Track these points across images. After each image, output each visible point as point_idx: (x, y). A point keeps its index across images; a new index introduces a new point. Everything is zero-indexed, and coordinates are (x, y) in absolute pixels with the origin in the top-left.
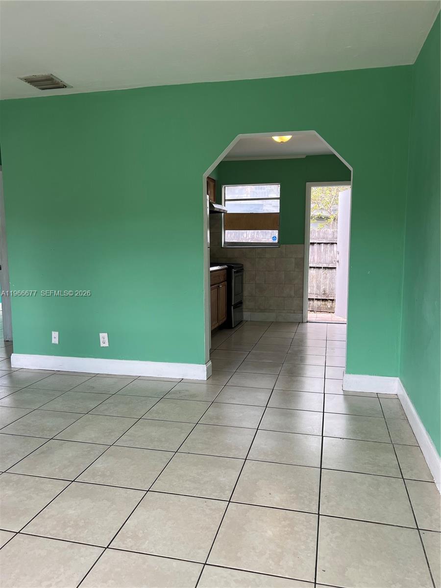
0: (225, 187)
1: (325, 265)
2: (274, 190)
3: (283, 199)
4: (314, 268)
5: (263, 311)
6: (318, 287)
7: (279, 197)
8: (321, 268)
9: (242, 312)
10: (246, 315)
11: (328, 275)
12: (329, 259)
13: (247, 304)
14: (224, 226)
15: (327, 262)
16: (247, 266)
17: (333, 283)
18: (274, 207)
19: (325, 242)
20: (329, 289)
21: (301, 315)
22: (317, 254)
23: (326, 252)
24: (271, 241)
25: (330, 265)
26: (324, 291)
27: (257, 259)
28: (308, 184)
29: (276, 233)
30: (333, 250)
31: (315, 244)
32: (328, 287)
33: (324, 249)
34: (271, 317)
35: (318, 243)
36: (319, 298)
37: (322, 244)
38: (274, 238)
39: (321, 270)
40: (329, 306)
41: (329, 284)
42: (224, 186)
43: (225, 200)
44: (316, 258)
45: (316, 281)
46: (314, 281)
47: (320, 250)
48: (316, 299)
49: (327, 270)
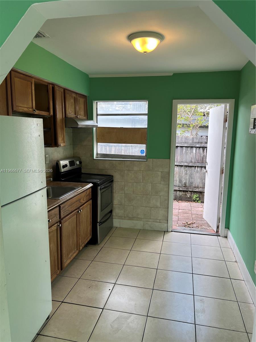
0: (97, 103)
1: (186, 164)
2: (142, 107)
3: (150, 114)
4: (177, 166)
5: (131, 219)
6: (180, 181)
7: (147, 113)
8: (183, 166)
9: (113, 219)
10: (116, 222)
11: (188, 172)
12: (189, 160)
13: (117, 212)
14: (97, 139)
15: (188, 161)
16: (117, 177)
17: (192, 178)
18: (142, 123)
19: (186, 145)
20: (189, 183)
21: (166, 225)
22: (180, 155)
23: (187, 153)
24: (139, 154)
25: (190, 164)
26: (185, 184)
27: (126, 172)
28: (174, 101)
29: (143, 147)
30: (193, 152)
31: (178, 147)
32: (188, 181)
33: (185, 151)
34: (139, 225)
35: (181, 147)
36: (181, 189)
37: (184, 147)
38: (142, 151)
39: (183, 168)
40: (188, 196)
41: (189, 179)
42: (95, 102)
43: (97, 115)
44: (179, 158)
45: (179, 176)
46: (177, 176)
47: (182, 152)
48: (178, 190)
49: (187, 168)
